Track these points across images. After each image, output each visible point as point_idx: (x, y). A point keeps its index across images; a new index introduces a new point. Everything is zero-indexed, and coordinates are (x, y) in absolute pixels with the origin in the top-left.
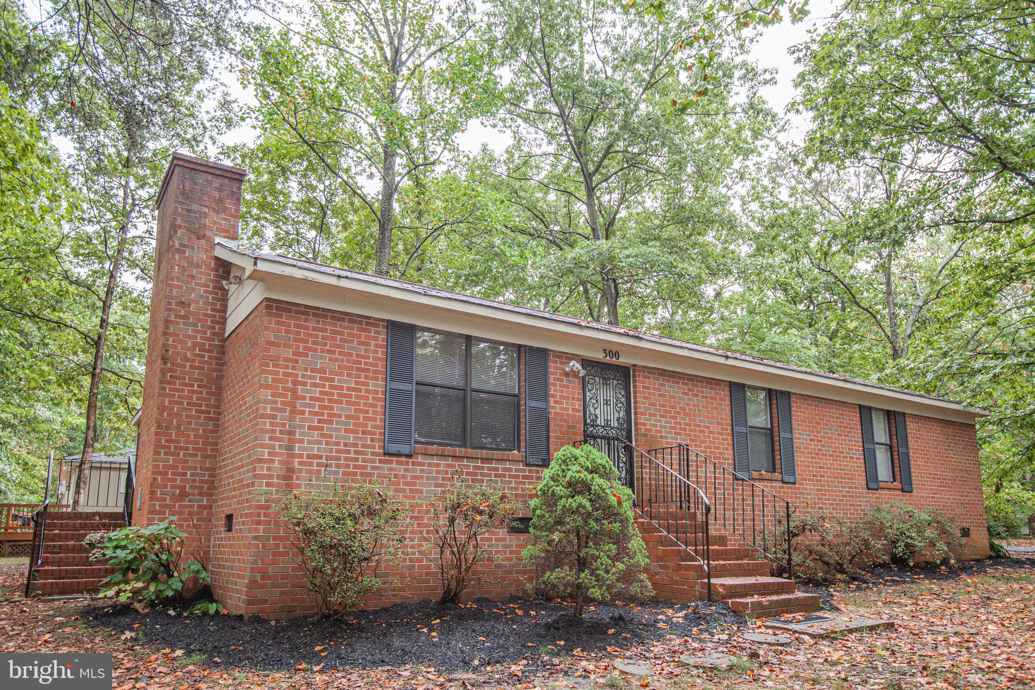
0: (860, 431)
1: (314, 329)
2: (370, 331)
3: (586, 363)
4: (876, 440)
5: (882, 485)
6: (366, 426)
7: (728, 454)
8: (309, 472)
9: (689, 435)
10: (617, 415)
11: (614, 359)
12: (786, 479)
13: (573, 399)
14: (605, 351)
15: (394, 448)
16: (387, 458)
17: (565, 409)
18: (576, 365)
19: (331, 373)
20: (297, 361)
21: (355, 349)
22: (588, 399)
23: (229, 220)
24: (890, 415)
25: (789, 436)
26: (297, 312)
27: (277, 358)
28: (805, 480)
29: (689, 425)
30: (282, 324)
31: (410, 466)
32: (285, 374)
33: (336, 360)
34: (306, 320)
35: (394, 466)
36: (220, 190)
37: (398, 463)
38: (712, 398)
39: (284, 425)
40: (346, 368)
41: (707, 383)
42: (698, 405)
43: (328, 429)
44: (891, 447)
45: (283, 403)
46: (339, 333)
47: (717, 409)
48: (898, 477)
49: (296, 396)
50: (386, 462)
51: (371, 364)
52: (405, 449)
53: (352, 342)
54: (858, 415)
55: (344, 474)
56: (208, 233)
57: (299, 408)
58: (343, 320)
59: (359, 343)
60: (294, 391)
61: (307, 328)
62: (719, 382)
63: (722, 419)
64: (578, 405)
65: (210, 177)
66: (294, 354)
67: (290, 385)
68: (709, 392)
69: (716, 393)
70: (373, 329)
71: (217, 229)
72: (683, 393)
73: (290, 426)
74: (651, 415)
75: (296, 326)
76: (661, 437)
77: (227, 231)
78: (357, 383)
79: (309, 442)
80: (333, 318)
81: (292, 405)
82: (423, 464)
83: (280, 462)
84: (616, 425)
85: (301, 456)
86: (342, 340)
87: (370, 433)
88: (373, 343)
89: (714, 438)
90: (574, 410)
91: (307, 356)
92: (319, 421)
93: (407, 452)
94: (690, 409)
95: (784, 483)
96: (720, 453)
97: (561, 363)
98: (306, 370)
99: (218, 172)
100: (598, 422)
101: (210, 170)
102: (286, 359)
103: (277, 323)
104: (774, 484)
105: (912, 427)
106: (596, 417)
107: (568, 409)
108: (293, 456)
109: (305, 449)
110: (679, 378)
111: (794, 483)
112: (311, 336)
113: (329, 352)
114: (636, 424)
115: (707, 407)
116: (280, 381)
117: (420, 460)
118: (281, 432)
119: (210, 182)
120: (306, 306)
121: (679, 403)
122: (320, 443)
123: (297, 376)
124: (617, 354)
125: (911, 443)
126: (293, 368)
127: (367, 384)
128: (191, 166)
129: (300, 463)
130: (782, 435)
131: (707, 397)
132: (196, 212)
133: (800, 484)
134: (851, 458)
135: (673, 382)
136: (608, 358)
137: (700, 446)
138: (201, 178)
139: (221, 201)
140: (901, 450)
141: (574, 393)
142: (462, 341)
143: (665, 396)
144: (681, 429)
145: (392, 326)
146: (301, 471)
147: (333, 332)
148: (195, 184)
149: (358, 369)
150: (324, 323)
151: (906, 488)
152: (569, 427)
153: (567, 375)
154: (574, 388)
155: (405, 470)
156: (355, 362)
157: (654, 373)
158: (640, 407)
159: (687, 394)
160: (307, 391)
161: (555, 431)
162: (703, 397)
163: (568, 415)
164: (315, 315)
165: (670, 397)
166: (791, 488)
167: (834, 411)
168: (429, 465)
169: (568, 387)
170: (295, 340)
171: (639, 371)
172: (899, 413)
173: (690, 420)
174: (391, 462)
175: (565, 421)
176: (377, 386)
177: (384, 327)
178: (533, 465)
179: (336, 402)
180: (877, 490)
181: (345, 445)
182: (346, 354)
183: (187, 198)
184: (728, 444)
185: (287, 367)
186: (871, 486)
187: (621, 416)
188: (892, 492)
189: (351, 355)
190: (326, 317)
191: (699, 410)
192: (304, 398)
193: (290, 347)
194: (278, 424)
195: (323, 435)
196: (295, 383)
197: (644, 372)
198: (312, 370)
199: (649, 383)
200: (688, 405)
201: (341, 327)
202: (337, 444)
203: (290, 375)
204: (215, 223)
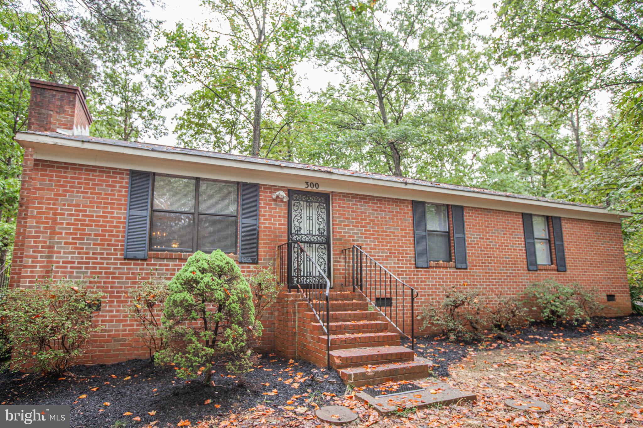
0: (522, 231)
1: (72, 178)
2: (116, 178)
3: (291, 192)
4: (536, 236)
5: (540, 267)
6: (111, 240)
7: (410, 250)
8: (63, 272)
9: (377, 238)
10: (317, 226)
11: (315, 188)
12: (459, 266)
13: (280, 217)
14: (307, 183)
15: (131, 254)
16: (126, 261)
17: (272, 224)
18: (282, 194)
19: (84, 206)
20: (57, 200)
21: (104, 190)
22: (293, 217)
23: (67, 118)
24: (548, 219)
25: (462, 236)
26: (58, 167)
27: (42, 198)
28: (476, 266)
29: (378, 231)
30: (47, 175)
31: (145, 266)
32: (47, 208)
33: (89, 198)
34: (65, 172)
35: (132, 266)
36: (61, 100)
37: (134, 264)
38: (397, 212)
39: (45, 242)
40: (96, 203)
41: (393, 202)
42: (385, 218)
43: (80, 244)
44: (549, 241)
45: (45, 228)
46: (91, 180)
47: (401, 219)
48: (555, 262)
49: (55, 222)
50: (125, 264)
51: (116, 200)
52: (141, 255)
53: (102, 185)
54: (521, 220)
55: (92, 273)
56: (52, 126)
57: (57, 230)
58: (95, 171)
59: (107, 186)
60: (54, 219)
61: (67, 177)
62: (403, 201)
63: (405, 226)
64: (284, 221)
65: (54, 93)
66: (55, 195)
67: (51, 216)
68: (394, 208)
69: (400, 209)
70: (118, 176)
71: (59, 124)
72: (373, 210)
73: (50, 242)
74: (345, 225)
75: (57, 176)
76: (353, 240)
77: (66, 125)
78: (104, 212)
79: (64, 253)
80: (86, 170)
81: (53, 229)
82: (156, 265)
83: (41, 267)
84: (317, 233)
85: (58, 262)
86: (93, 184)
87: (113, 245)
88: (118, 185)
89: (398, 240)
90: (280, 224)
91: (65, 196)
92: (73, 239)
93: (142, 257)
94: (378, 221)
95: (457, 269)
96: (403, 250)
97: (270, 193)
98: (64, 205)
99: (59, 89)
100: (302, 232)
101: (55, 89)
102: (48, 199)
103: (42, 175)
104: (449, 270)
105: (566, 227)
106: (300, 228)
107: (275, 224)
108: (51, 262)
109: (61, 258)
110: (369, 199)
111: (466, 269)
112: (69, 182)
113: (83, 192)
114: (333, 232)
115: (393, 219)
116: (43, 213)
117: (153, 262)
118: (42, 247)
119: (54, 96)
120: (65, 163)
121: (369, 217)
122: (74, 253)
123: (57, 209)
124: (317, 185)
125: (566, 237)
126: (54, 204)
127: (113, 213)
128: (41, 86)
129: (57, 267)
130: (456, 235)
131: (393, 212)
132: (44, 114)
133: (470, 269)
134: (514, 249)
135: (364, 202)
136: (309, 188)
137: (387, 246)
138: (48, 94)
139: (61, 107)
140: (557, 243)
141: (281, 213)
142: (194, 181)
143: (357, 212)
144: (370, 234)
145: (133, 174)
146: (58, 272)
147: (86, 179)
148: (44, 97)
149: (105, 203)
150: (79, 174)
151: (561, 268)
152: (276, 236)
153: (275, 200)
154: (281, 209)
155: (141, 269)
156: (103, 199)
157: (349, 197)
158: (336, 221)
159: (376, 210)
160: (64, 219)
161: (263, 239)
162: (389, 212)
163: (275, 228)
164: (72, 169)
165: (362, 213)
166: (463, 272)
167: (501, 218)
168: (160, 265)
169: (276, 209)
170: (56, 186)
171: (336, 196)
172: (556, 217)
173: (378, 228)
174: (130, 264)
175: (272, 232)
176: (121, 214)
177: (127, 174)
178: (245, 263)
179: (87, 225)
180: (536, 271)
181: (93, 254)
182: (96, 194)
183: (39, 106)
184: (410, 244)
185: (49, 204)
186: (531, 268)
187: (322, 226)
188: (549, 272)
189: (101, 194)
190: (82, 170)
191: (386, 221)
192: (62, 224)
193: (53, 190)
194: (40, 242)
195: (76, 248)
196: (55, 214)
197: (340, 196)
198: (69, 205)
199: (344, 204)
200: (376, 217)
201: (93, 175)
202: (87, 253)
203: (52, 209)
204: (57, 120)
